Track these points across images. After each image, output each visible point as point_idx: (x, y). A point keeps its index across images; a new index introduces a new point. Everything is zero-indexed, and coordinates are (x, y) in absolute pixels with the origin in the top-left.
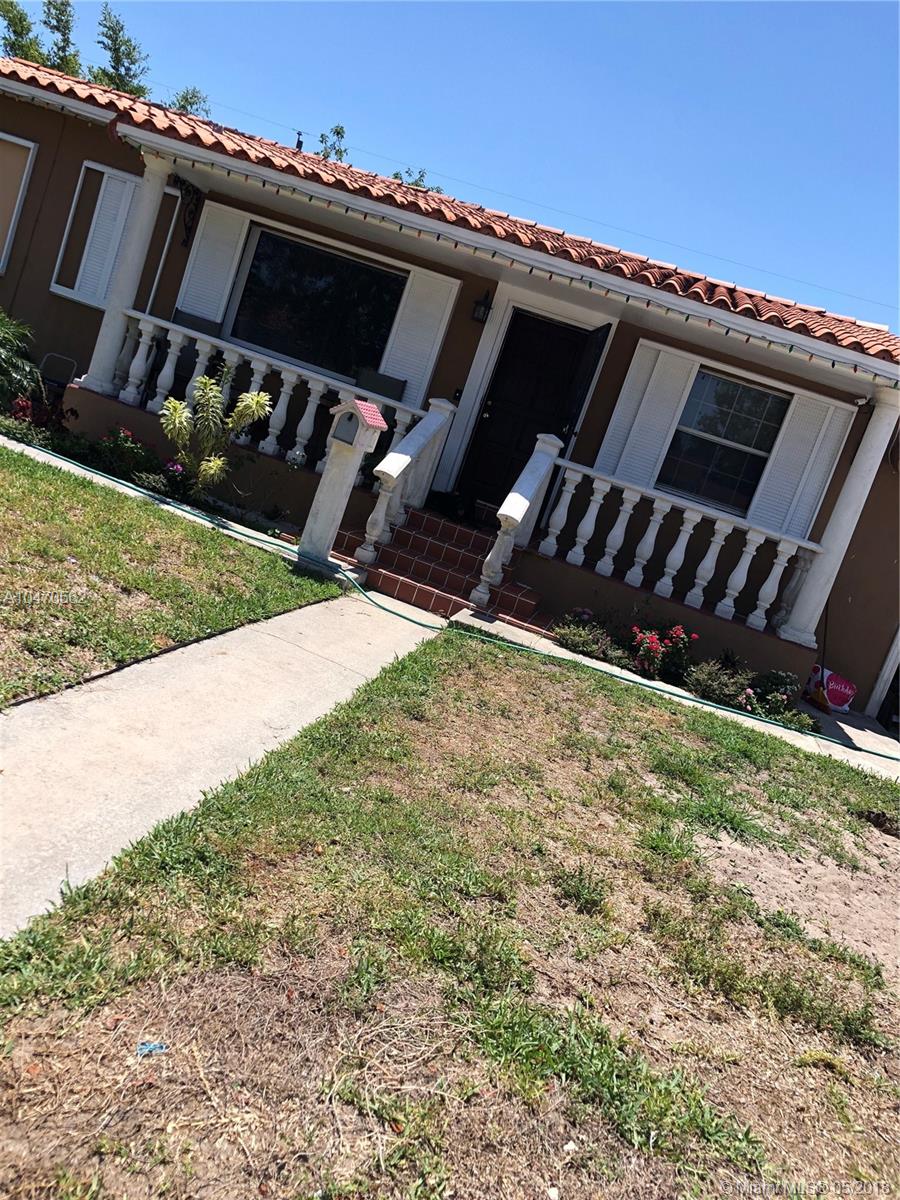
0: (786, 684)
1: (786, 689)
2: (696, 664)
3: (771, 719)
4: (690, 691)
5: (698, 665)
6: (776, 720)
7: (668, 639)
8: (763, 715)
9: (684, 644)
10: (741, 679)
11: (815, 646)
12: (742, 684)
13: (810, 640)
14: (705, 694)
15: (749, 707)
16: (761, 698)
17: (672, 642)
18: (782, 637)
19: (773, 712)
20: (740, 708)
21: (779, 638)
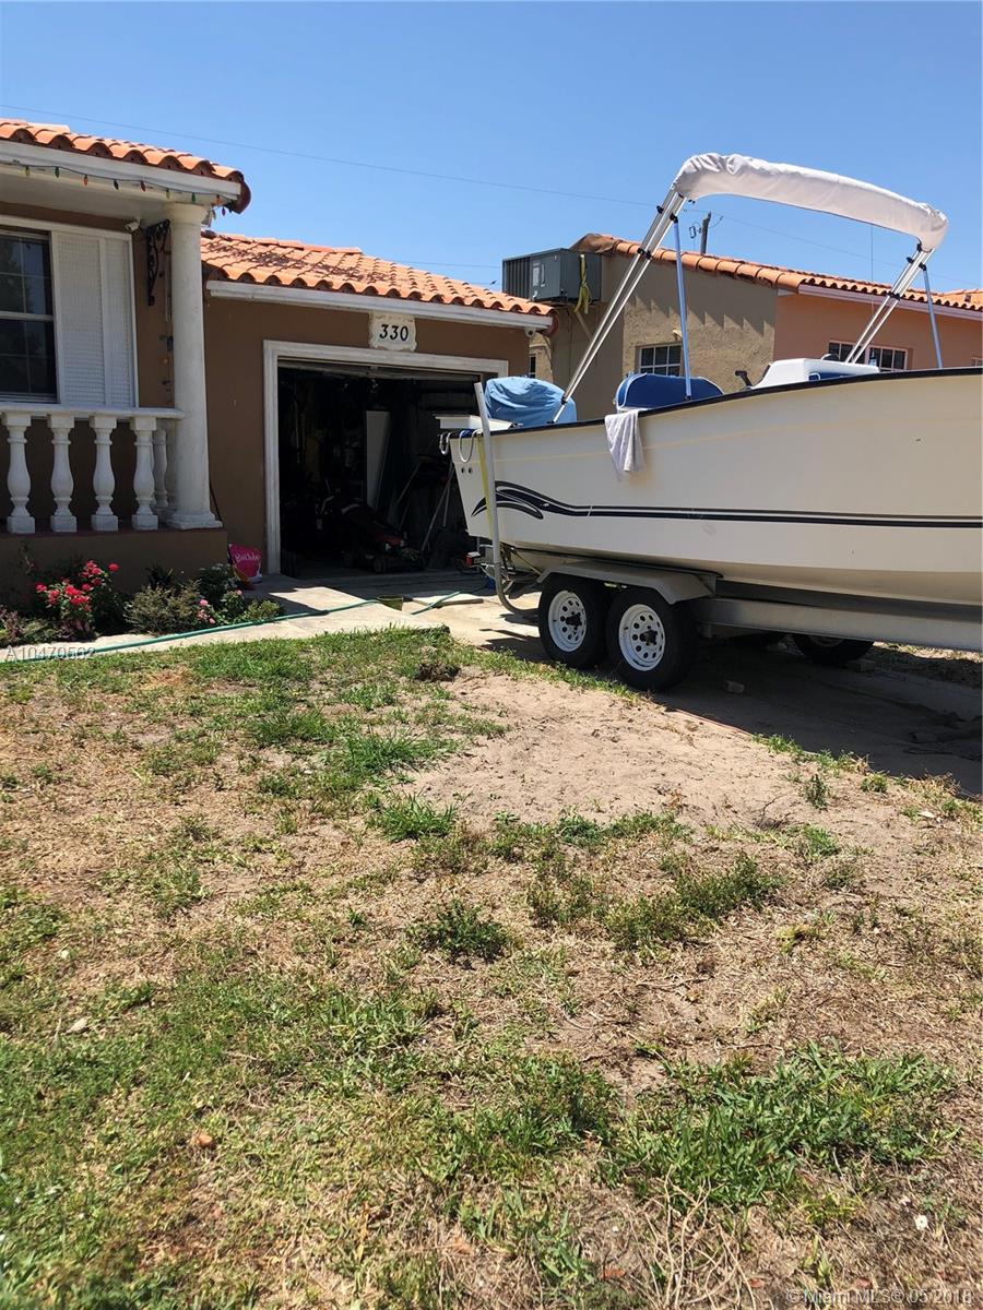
0: (226, 578)
1: (230, 583)
2: (130, 598)
3: (237, 622)
4: (144, 632)
5: (133, 599)
6: (243, 621)
7: (85, 583)
8: (226, 622)
9: (106, 581)
10: (187, 593)
11: (219, 524)
12: (193, 598)
13: (209, 520)
14: (161, 627)
15: (212, 621)
16: (218, 606)
17: (92, 585)
18: (183, 527)
19: (235, 615)
20: (204, 626)
21: (180, 530)
